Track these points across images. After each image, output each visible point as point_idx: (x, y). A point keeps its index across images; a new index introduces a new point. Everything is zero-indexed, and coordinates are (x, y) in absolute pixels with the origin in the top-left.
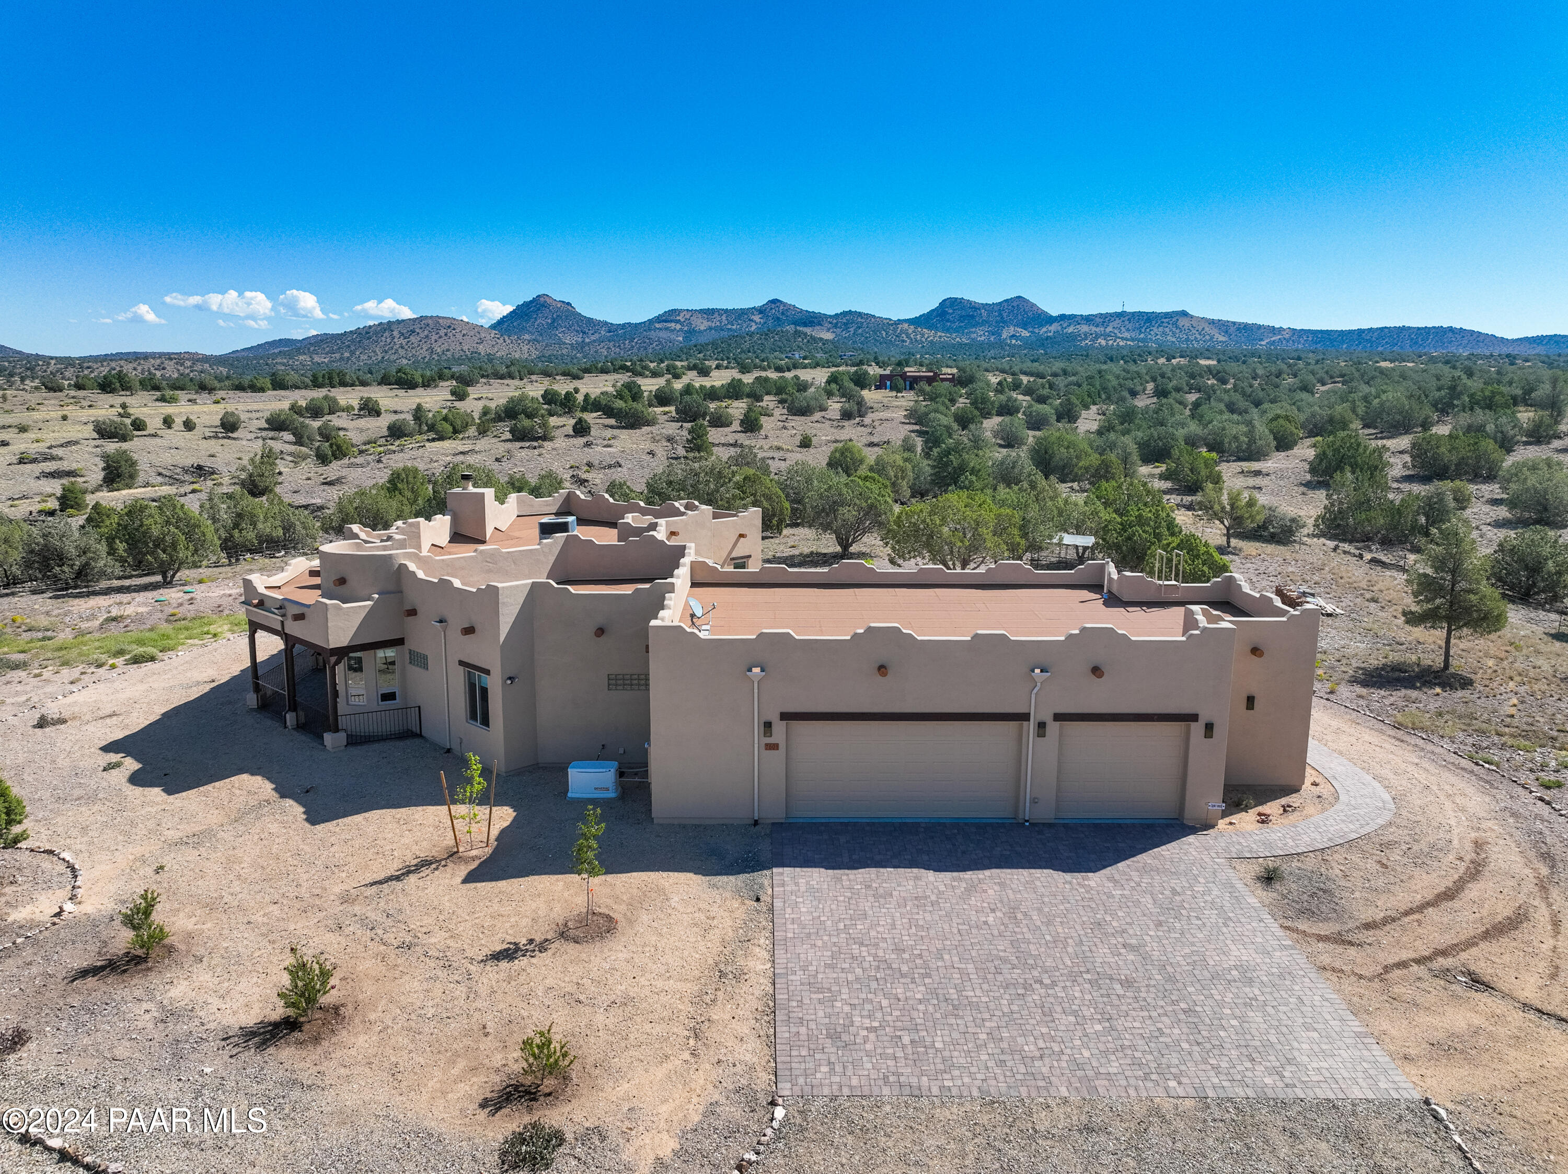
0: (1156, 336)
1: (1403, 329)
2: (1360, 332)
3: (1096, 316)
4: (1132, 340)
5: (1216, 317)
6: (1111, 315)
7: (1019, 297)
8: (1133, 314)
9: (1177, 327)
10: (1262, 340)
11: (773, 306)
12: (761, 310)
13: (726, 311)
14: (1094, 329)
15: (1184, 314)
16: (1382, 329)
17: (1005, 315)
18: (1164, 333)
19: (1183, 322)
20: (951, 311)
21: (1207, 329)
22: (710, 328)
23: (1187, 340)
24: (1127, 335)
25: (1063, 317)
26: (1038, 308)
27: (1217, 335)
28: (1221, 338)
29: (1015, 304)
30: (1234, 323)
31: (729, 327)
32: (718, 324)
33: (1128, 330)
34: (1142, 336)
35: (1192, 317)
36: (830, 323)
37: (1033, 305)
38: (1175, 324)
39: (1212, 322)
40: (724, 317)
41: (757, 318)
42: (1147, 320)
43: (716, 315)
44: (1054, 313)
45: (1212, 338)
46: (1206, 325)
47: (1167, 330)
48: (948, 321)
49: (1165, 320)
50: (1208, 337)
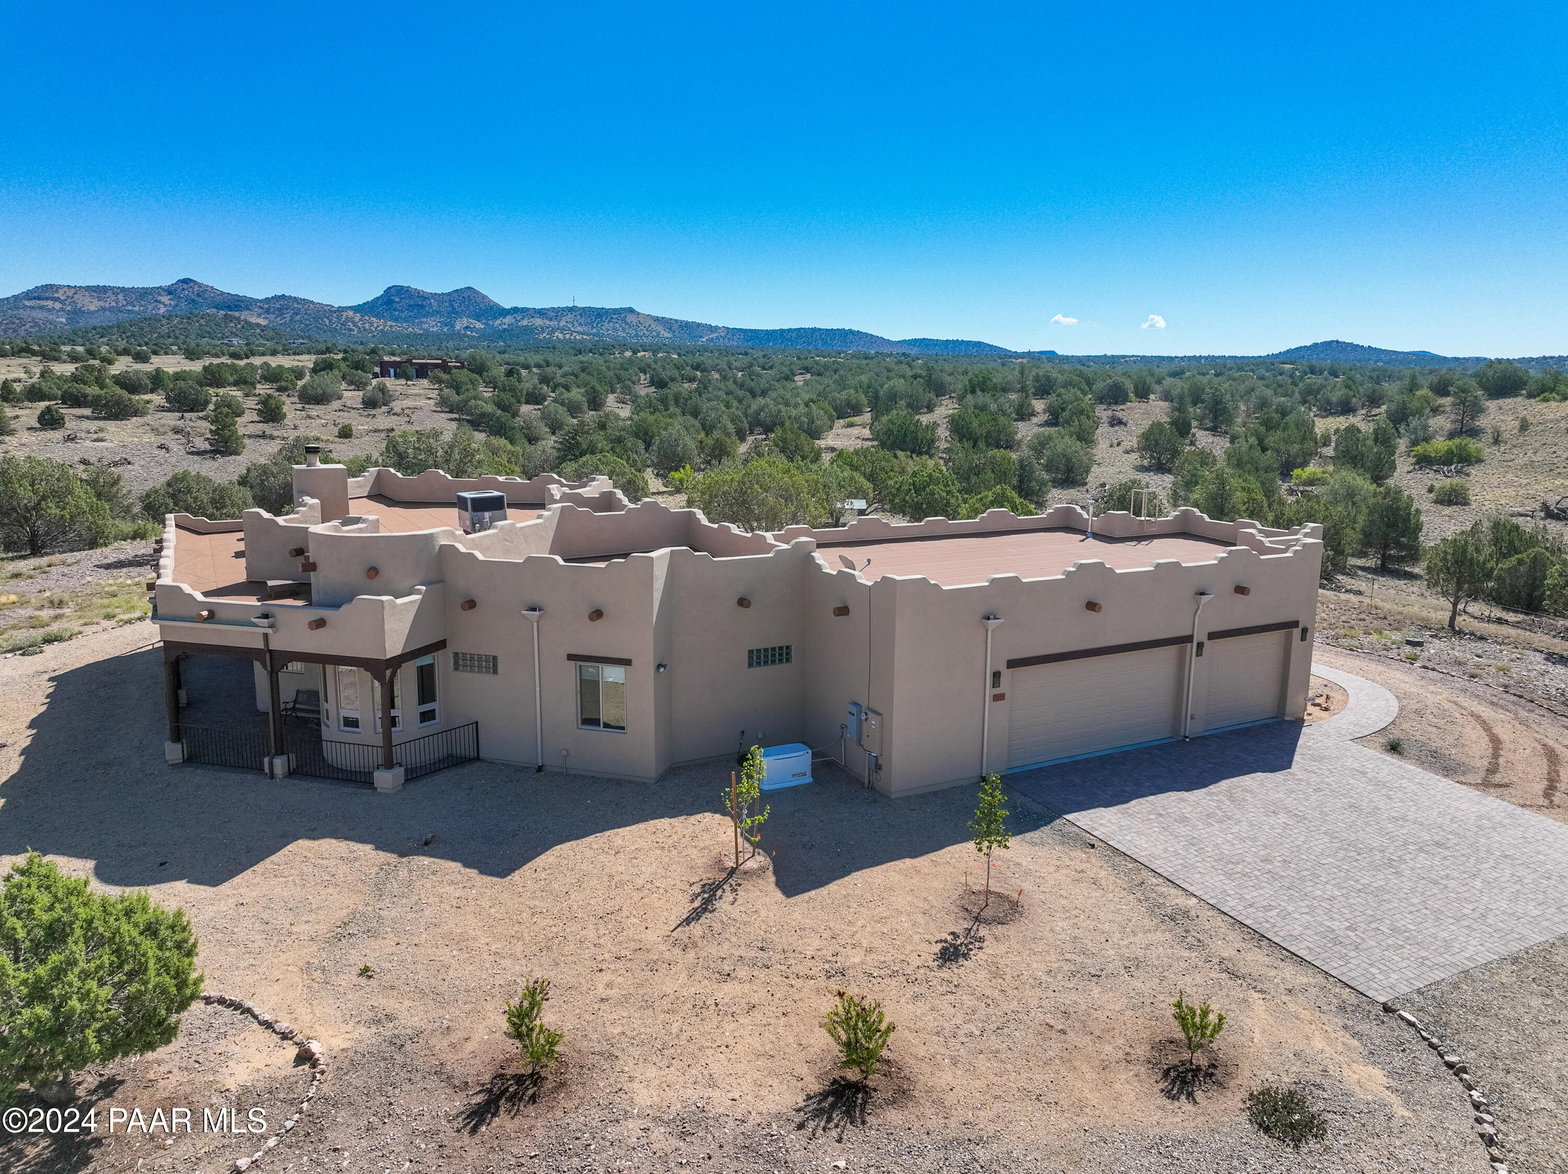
0: (608, 331)
1: (814, 330)
2: (782, 331)
3: (548, 310)
4: (588, 334)
5: (660, 315)
6: (563, 309)
7: (469, 288)
8: (584, 308)
9: (626, 323)
10: (702, 337)
11: (185, 286)
12: (170, 291)
13: (123, 290)
14: (548, 323)
15: (631, 310)
16: (799, 330)
17: (456, 305)
18: (615, 329)
19: (631, 318)
20: (397, 300)
21: (653, 326)
22: (104, 309)
23: (637, 336)
24: (580, 329)
25: (515, 310)
26: (490, 300)
27: (662, 332)
28: (667, 335)
29: (465, 295)
30: (677, 321)
31: (130, 308)
32: (113, 304)
33: (580, 325)
34: (594, 330)
35: (638, 314)
36: (261, 308)
37: (484, 297)
38: (624, 320)
39: (657, 319)
40: (121, 297)
41: (165, 299)
42: (598, 315)
43: (110, 293)
44: (507, 305)
45: (658, 334)
46: (652, 322)
47: (617, 325)
48: (395, 310)
49: (615, 316)
50: (654, 333)
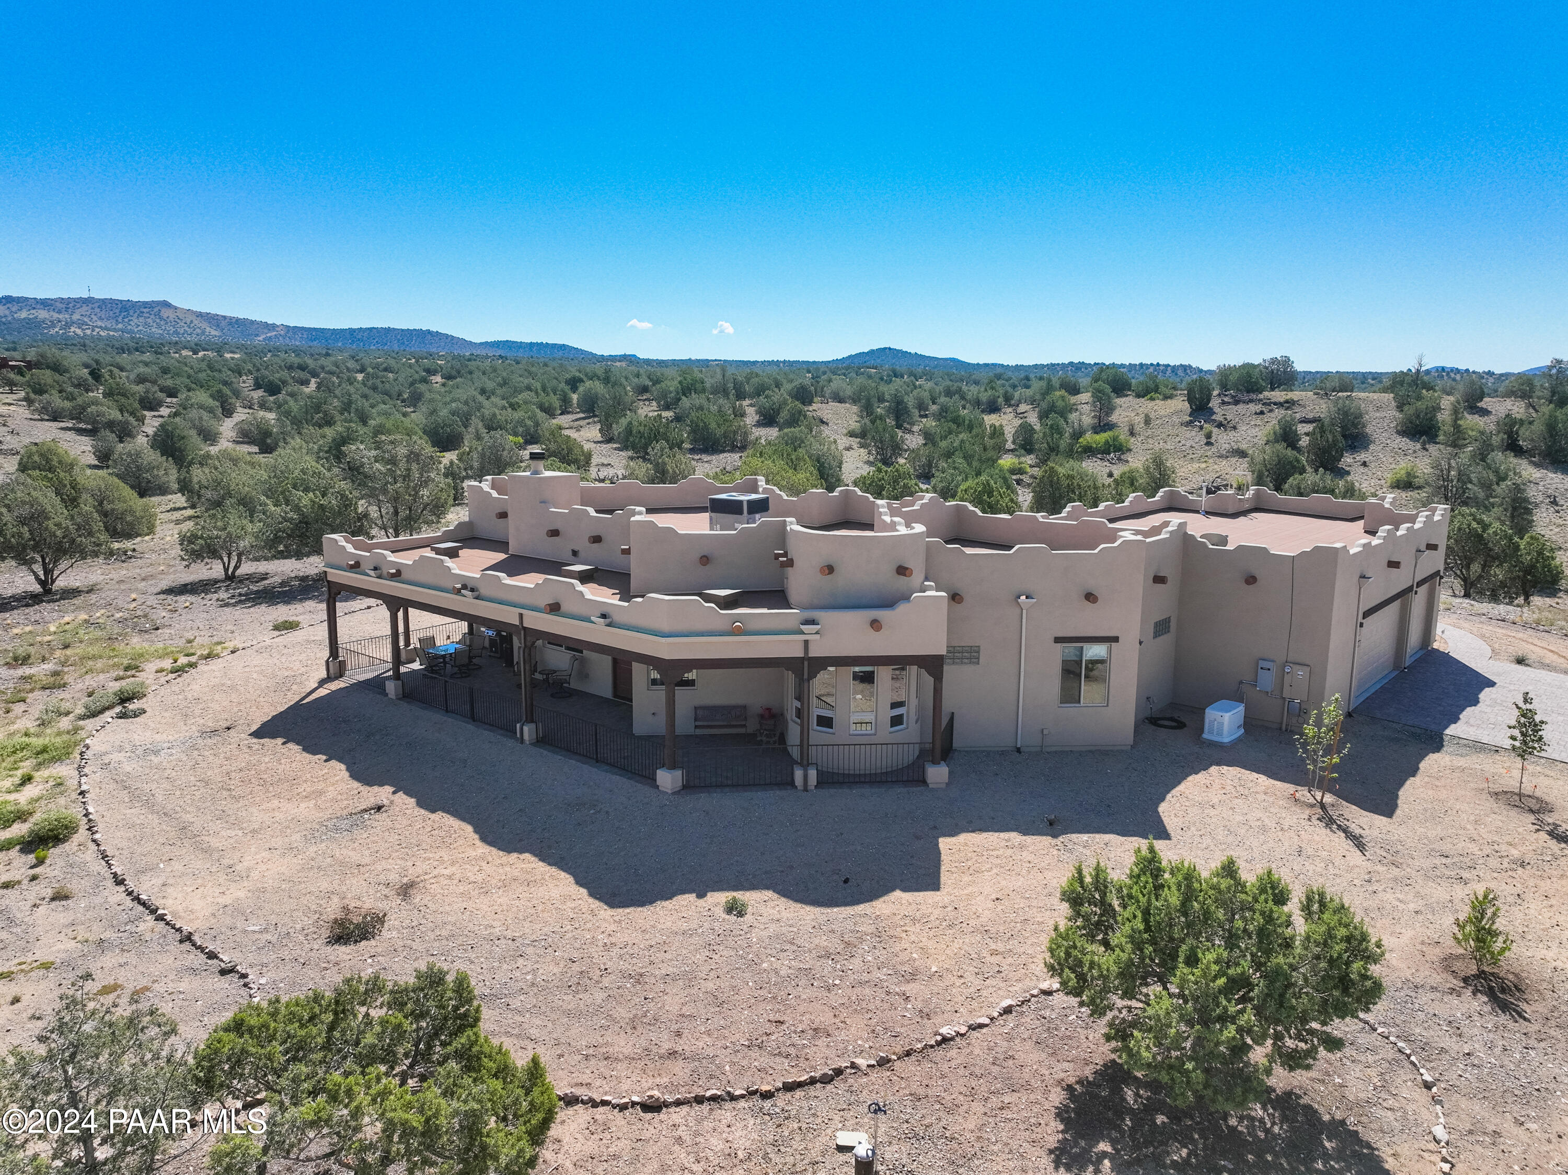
0: (138, 327)
1: (388, 330)
2: (352, 331)
4: (115, 330)
5: (204, 310)
6: (76, 300)
8: (104, 301)
9: (161, 318)
10: (257, 335)
14: (57, 315)
15: (166, 304)
16: (371, 329)
18: (146, 324)
19: (165, 313)
21: (196, 322)
23: (176, 332)
24: (99, 323)
27: (208, 329)
28: (214, 333)
30: (225, 317)
33: (101, 319)
34: (120, 326)
35: (176, 308)
38: (158, 314)
39: (200, 315)
42: (125, 308)
45: (203, 332)
46: (194, 318)
47: (149, 320)
49: (145, 310)
50: (198, 331)
